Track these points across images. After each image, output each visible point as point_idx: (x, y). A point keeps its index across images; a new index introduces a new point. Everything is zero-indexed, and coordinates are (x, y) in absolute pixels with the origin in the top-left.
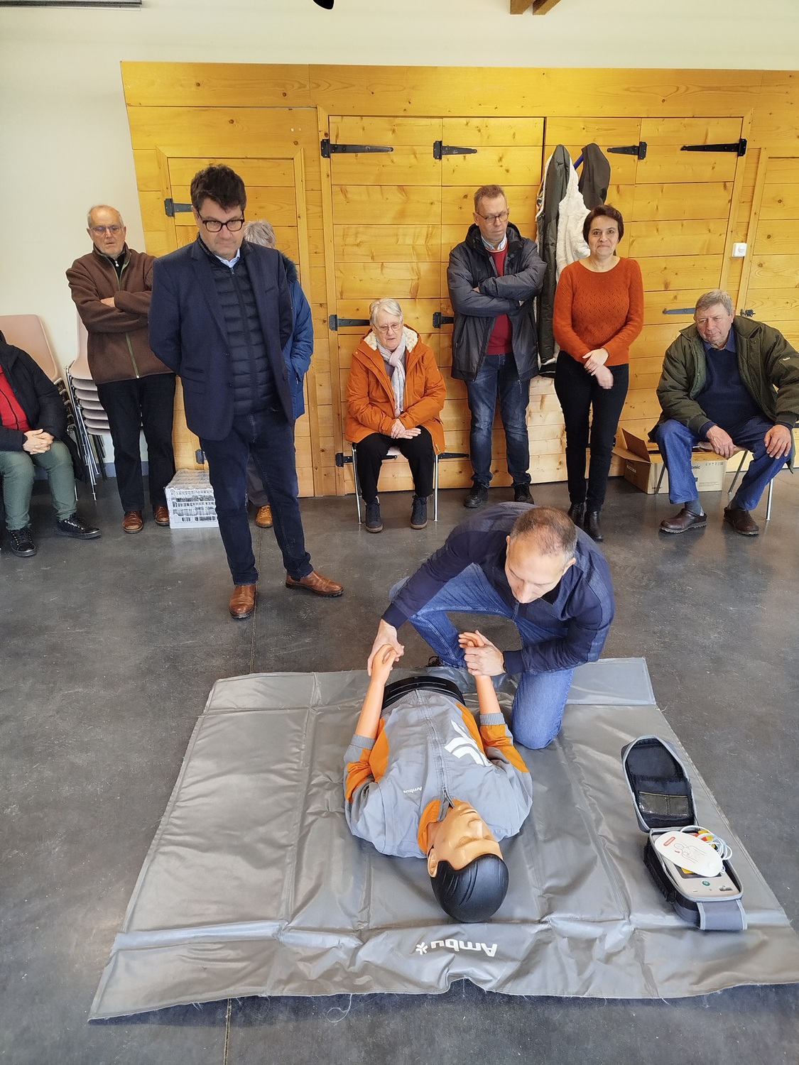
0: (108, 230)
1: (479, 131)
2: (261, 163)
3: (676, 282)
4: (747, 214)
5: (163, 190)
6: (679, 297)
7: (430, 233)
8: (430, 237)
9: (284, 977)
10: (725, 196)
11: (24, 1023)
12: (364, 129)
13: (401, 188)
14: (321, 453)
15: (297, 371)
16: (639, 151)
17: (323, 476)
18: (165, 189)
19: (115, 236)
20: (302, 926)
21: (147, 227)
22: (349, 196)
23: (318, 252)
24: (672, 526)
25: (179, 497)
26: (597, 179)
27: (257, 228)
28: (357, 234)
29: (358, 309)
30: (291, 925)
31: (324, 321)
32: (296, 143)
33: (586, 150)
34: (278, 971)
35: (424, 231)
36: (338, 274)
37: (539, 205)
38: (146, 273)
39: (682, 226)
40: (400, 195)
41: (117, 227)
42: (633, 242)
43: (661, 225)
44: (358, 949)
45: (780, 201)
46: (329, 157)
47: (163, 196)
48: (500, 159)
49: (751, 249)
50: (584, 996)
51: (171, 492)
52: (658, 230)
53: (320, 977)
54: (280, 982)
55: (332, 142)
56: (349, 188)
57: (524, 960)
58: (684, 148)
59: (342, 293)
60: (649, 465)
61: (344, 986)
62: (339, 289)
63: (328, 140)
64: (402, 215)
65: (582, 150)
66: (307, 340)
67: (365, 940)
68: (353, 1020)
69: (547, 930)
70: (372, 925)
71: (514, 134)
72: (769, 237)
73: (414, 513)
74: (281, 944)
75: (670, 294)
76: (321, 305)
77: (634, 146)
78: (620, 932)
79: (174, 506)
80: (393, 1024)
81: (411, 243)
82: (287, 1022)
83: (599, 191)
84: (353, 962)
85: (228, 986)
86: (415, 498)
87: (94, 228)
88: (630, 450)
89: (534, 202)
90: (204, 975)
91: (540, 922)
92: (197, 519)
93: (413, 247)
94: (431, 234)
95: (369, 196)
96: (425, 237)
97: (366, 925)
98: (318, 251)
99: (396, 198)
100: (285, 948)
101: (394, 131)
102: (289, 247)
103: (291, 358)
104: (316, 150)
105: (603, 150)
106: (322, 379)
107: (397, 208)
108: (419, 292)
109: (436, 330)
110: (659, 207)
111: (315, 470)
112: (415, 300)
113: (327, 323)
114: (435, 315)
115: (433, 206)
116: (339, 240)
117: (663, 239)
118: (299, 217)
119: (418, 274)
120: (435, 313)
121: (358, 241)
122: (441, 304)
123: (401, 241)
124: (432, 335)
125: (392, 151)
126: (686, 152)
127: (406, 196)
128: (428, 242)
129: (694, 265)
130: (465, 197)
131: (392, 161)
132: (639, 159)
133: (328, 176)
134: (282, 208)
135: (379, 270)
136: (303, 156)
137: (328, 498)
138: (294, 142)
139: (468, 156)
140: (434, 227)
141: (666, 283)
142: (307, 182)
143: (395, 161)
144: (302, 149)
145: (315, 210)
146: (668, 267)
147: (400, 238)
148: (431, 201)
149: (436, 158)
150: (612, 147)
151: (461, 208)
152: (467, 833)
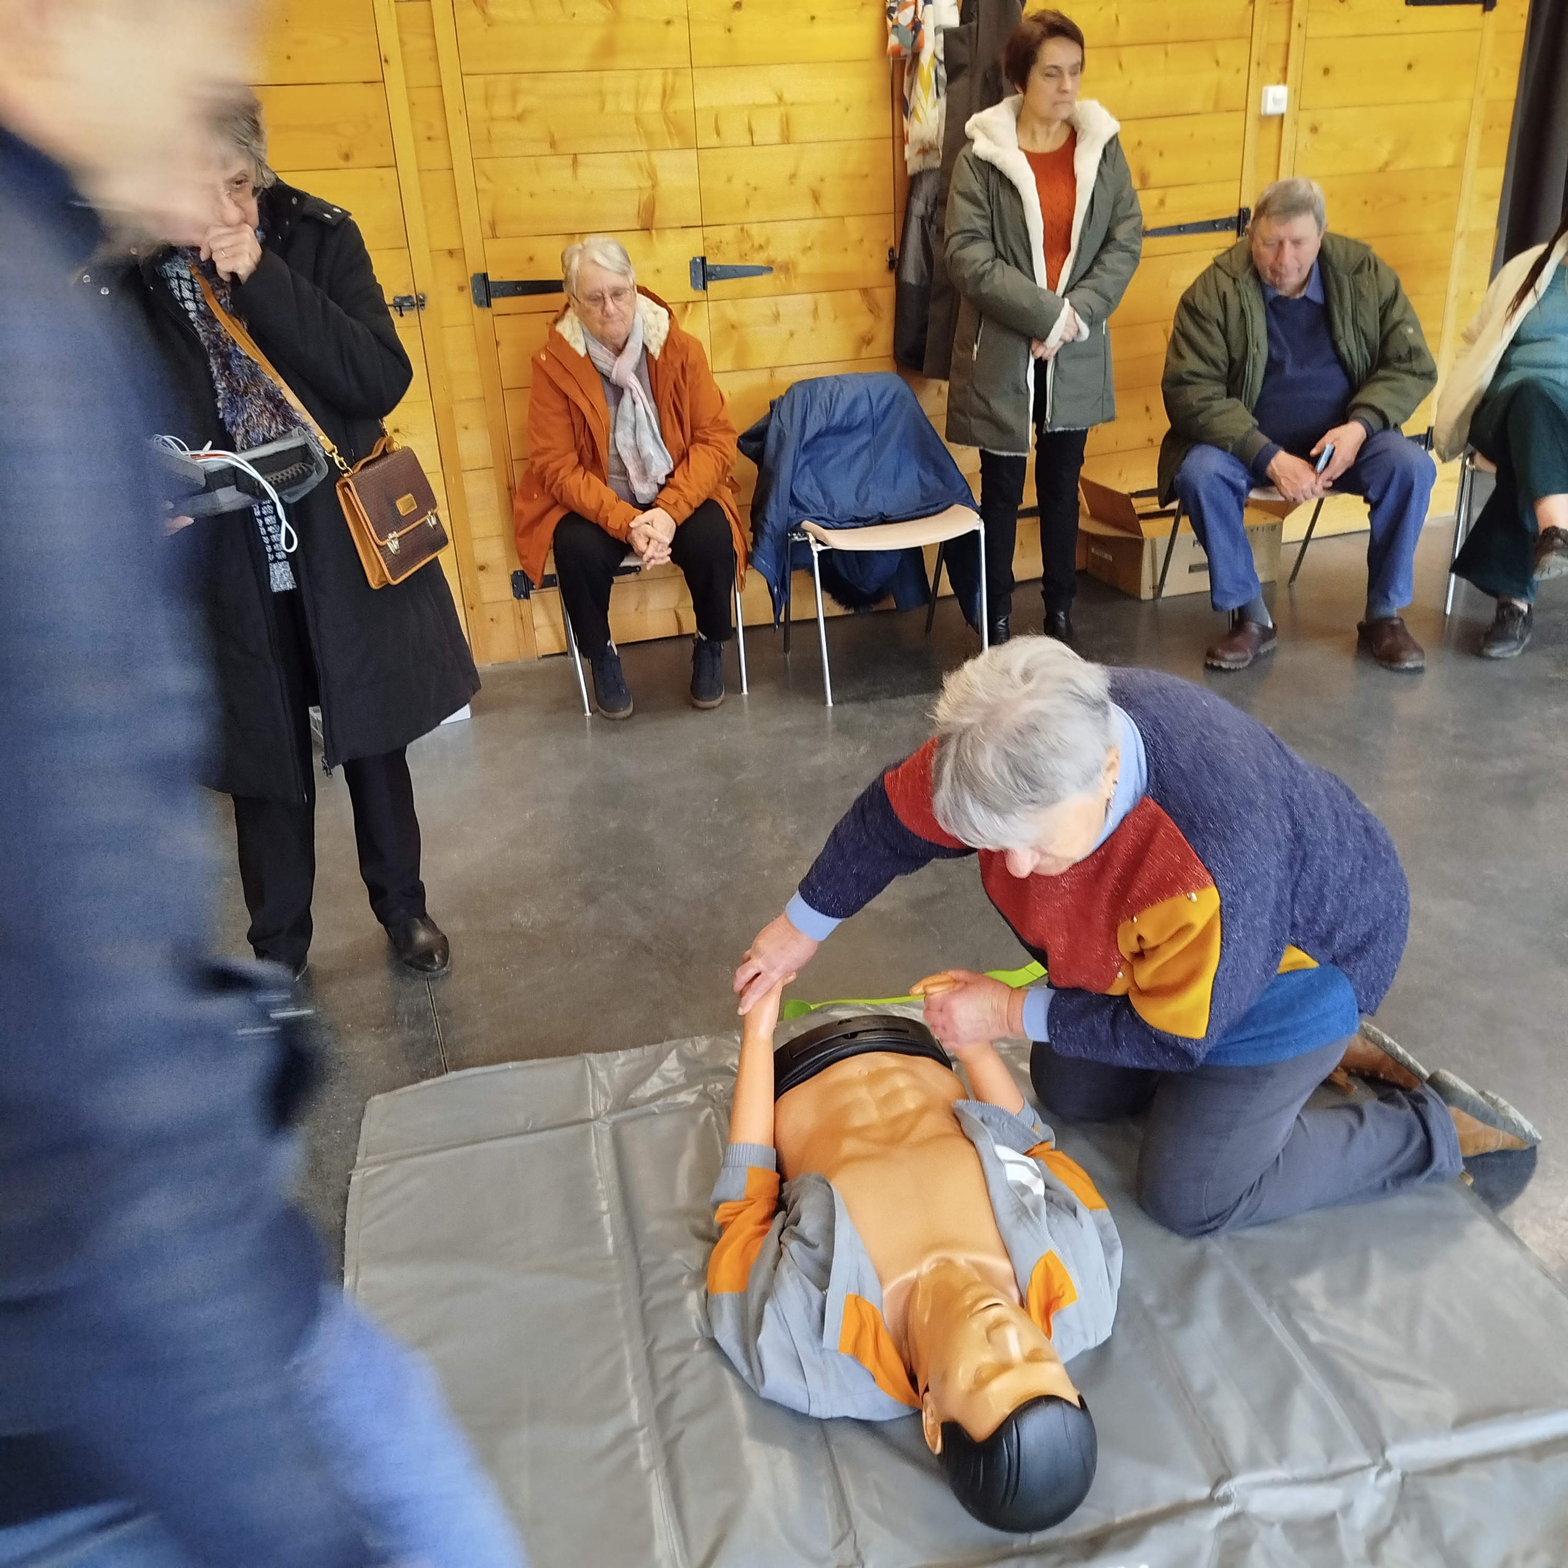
3: (1161, 171)
4: (1283, 26)
6: (1169, 202)
7: (668, 87)
8: (671, 96)
14: (480, 574)
17: (490, 620)
22: (493, 12)
23: (432, 137)
24: (1230, 655)
28: (514, 95)
29: (531, 259)
35: (655, 82)
36: (482, 183)
39: (1166, 54)
40: (600, 7)
43: (1127, 54)
45: (1342, 1)
49: (1297, 98)
52: (1121, 66)
59: (493, 226)
60: (1141, 543)
62: (486, 216)
64: (607, 48)
72: (1327, 71)
73: (697, 676)
75: (1152, 197)
76: (451, 253)
81: (633, 110)
93: (638, 121)
95: (533, 11)
96: (660, 96)
98: (432, 134)
99: (591, 11)
106: (467, 414)
107: (595, 35)
108: (657, 213)
109: (698, 295)
110: (1119, 18)
111: (468, 610)
112: (651, 233)
113: (468, 292)
114: (693, 262)
115: (671, 29)
116: (476, 109)
117: (1131, 83)
118: (386, 61)
119: (652, 175)
120: (694, 259)
121: (520, 107)
122: (704, 239)
123: (610, 106)
124: (690, 306)
127: (614, 8)
128: (667, 107)
129: (1192, 135)
130: (738, 6)
134: (346, 42)
135: (569, 171)
137: (503, 667)
140: (677, 73)
141: (1143, 174)
145: (419, 44)
146: (1144, 141)
147: (609, 99)
148: (667, 17)
151: (729, 30)
152: (987, 1358)
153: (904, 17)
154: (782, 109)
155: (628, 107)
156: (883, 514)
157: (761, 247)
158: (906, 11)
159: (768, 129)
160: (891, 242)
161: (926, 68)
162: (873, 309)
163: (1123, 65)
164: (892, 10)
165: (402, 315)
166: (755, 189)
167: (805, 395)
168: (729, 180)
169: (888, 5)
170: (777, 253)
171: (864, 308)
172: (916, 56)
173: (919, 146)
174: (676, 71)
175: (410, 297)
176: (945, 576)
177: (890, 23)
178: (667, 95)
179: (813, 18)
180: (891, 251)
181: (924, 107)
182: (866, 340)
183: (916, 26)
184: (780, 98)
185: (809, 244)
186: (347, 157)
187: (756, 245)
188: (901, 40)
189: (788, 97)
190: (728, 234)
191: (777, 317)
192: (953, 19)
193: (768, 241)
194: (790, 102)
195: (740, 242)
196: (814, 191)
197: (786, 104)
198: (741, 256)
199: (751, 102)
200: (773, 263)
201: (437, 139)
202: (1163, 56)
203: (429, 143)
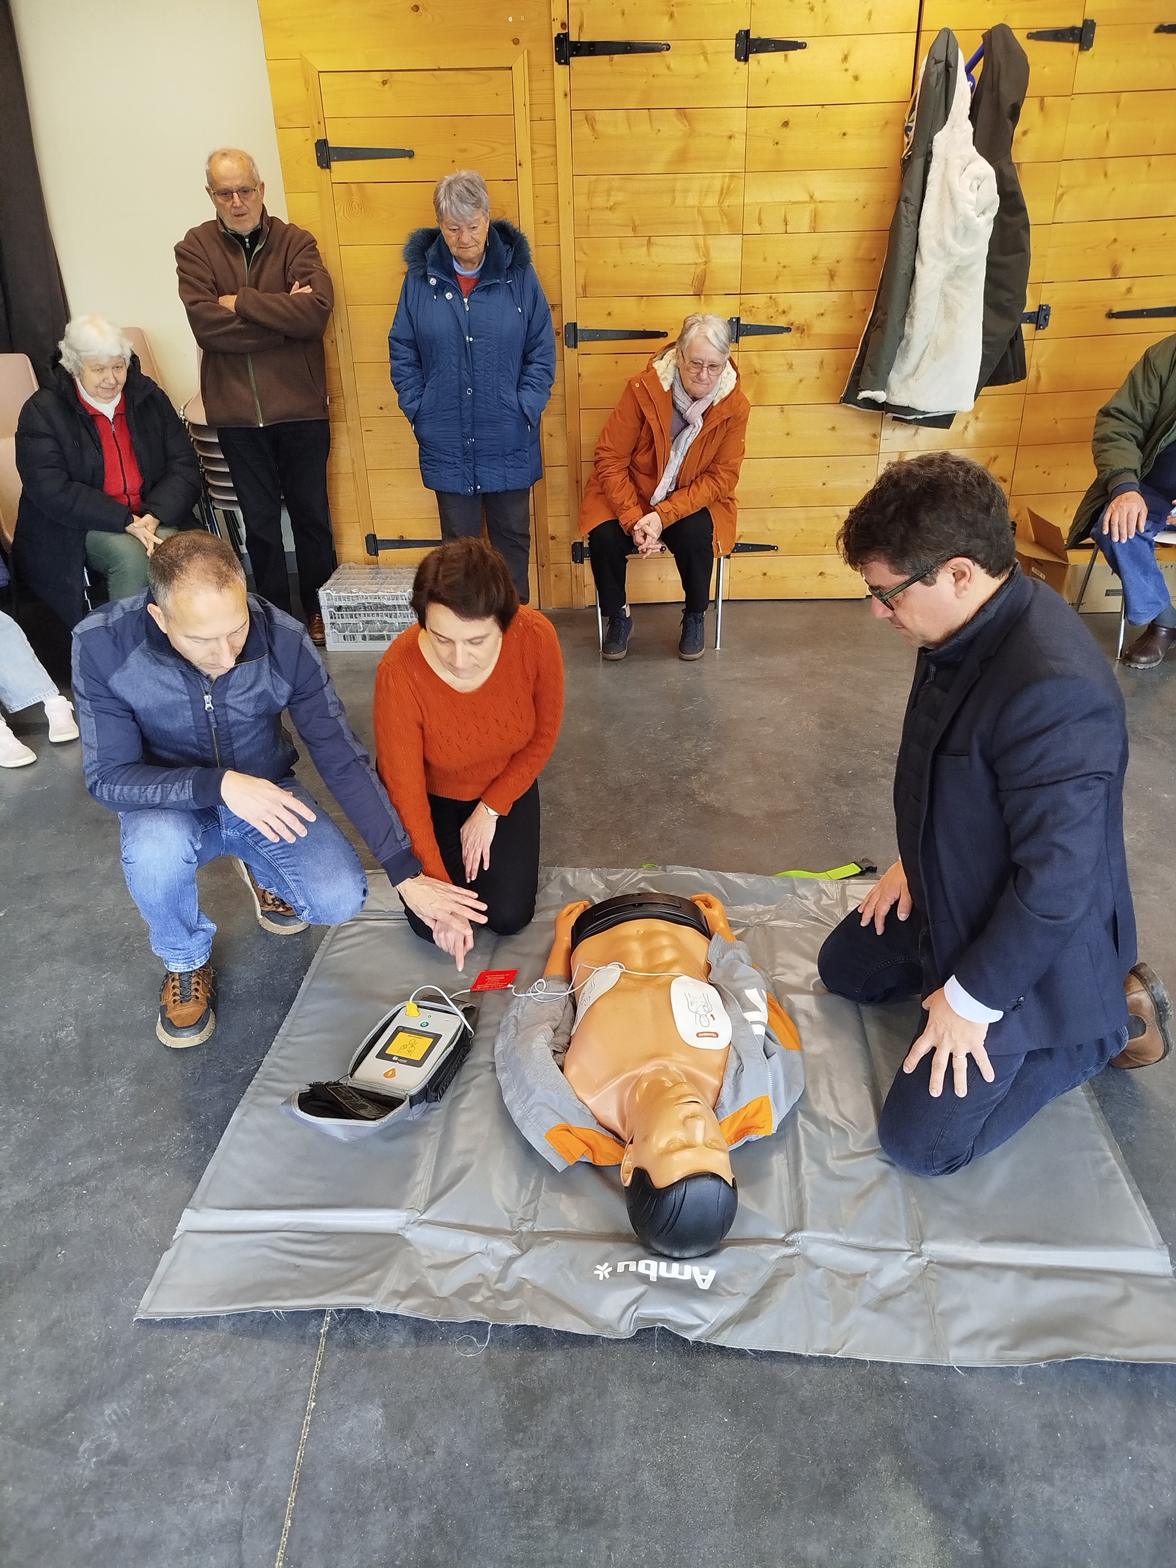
0: (235, 194)
1: (812, 9)
2: (462, 76)
3: (1129, 264)
5: (313, 126)
6: (1135, 290)
7: (725, 187)
8: (727, 193)
9: (402, 1289)
11: (54, 1315)
12: (623, 14)
13: (682, 112)
14: (550, 542)
15: (526, 411)
16: (1082, 35)
17: (552, 577)
18: (316, 124)
19: (247, 203)
20: (438, 1219)
21: (291, 187)
22: (598, 127)
23: (550, 220)
25: (338, 604)
26: (1004, 87)
27: (458, 188)
28: (609, 191)
29: (609, 314)
30: (424, 1217)
32: (516, 42)
33: (989, 37)
34: (394, 1279)
35: (717, 184)
36: (581, 256)
37: (908, 136)
38: (289, 262)
39: (1150, 165)
40: (679, 124)
41: (251, 188)
42: (1062, 195)
43: (1112, 165)
44: (512, 1260)
46: (567, 63)
47: (313, 135)
48: (845, 58)
50: (836, 1356)
51: (327, 596)
52: (1106, 175)
53: (452, 1295)
54: (395, 1293)
55: (573, 38)
56: (599, 116)
57: (754, 1297)
58: (1162, 29)
60: (1065, 567)
61: (483, 1311)
62: (581, 281)
63: (566, 35)
64: (682, 157)
65: (982, 36)
66: (543, 361)
67: (525, 1248)
68: (495, 1353)
69: (792, 1256)
70: (539, 1227)
71: (870, 14)
73: (684, 637)
74: (407, 1243)
75: (1122, 284)
77: (1073, 29)
78: (904, 1267)
79: (332, 618)
80: (552, 1361)
81: (697, 204)
82: (403, 1346)
83: (1006, 107)
84: (502, 1278)
85: (322, 1293)
86: (687, 612)
87: (219, 191)
88: (1039, 543)
89: (899, 130)
90: (293, 1275)
91: (782, 1242)
92: (364, 638)
93: (699, 211)
94: (728, 188)
95: (630, 126)
96: (719, 193)
97: (530, 1224)
98: (547, 219)
99: (672, 127)
100: (411, 1249)
101: (672, 16)
103: (518, 391)
104: (547, 51)
105: (1020, 36)
106: (553, 426)
107: (674, 146)
108: (707, 284)
110: (1110, 134)
111: (540, 567)
112: (700, 298)
115: (733, 142)
116: (581, 201)
117: (1113, 189)
118: (520, 164)
119: (706, 254)
120: (732, 318)
121: (612, 202)
122: (740, 304)
123: (679, 201)
125: (668, 49)
126: (1164, 35)
127: (690, 125)
128: (722, 202)
129: (1165, 235)
130: (786, 124)
131: (669, 68)
132: (1081, 49)
133: (566, 95)
134: (494, 150)
135: (644, 249)
136: (526, 63)
137: (560, 611)
138: (513, 40)
139: (791, 53)
140: (733, 176)
141: (1116, 266)
142: (534, 106)
143: (672, 66)
144: (526, 52)
145: (544, 152)
146: (1119, 239)
147: (678, 195)
148: (730, 133)
149: (739, 60)
150: (1034, 31)
151: (777, 143)
152: (680, 1135)
154: (812, 205)
155: (694, 202)
157: (784, 312)
159: (800, 220)
163: (1109, 174)
166: (784, 267)
168: (765, 260)
170: (795, 317)
174: (733, 175)
178: (724, 193)
179: (844, 134)
184: (811, 197)
185: (822, 312)
187: (780, 310)
189: (818, 196)
190: (759, 301)
191: (790, 366)
193: (790, 307)
194: (819, 200)
195: (768, 307)
196: (830, 271)
197: (815, 202)
198: (768, 318)
199: (788, 200)
200: (792, 324)
201: (551, 223)
202: (1146, 166)
203: (545, 225)
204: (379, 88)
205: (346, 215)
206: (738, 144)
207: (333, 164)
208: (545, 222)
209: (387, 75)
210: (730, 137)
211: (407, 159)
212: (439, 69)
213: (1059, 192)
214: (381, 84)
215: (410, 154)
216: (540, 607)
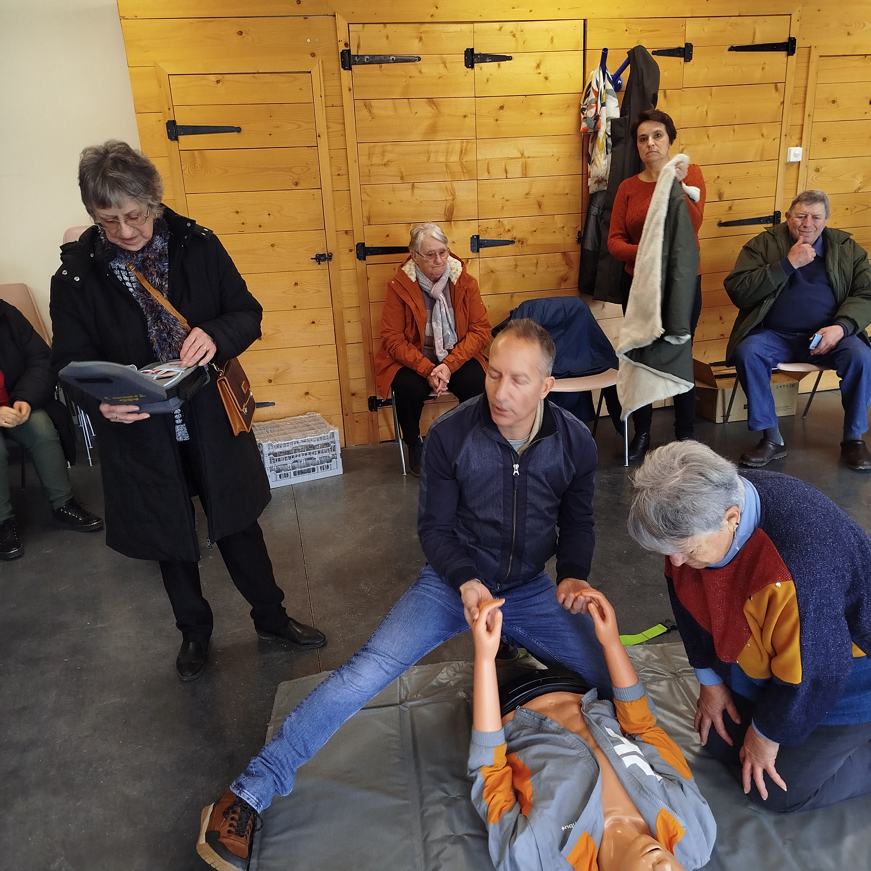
1: (514, 36)
2: (274, 77)
3: (730, 192)
4: (800, 116)
5: (164, 112)
6: (734, 208)
7: (464, 148)
8: (465, 153)
10: (777, 97)
12: (387, 38)
13: (431, 101)
14: (353, 397)
16: (685, 53)
17: (355, 423)
18: (167, 110)
22: (374, 111)
23: (342, 173)
24: (754, 459)
26: (647, 84)
28: (384, 153)
29: (388, 236)
31: (351, 251)
32: (313, 55)
33: (632, 53)
35: (457, 146)
36: (365, 197)
39: (734, 131)
40: (430, 109)
43: (711, 131)
45: (834, 102)
46: (350, 69)
47: (165, 118)
48: (538, 66)
49: (807, 152)
52: (708, 137)
55: (353, 52)
56: (374, 103)
58: (732, 49)
59: (369, 220)
60: (716, 391)
62: (366, 214)
63: (349, 51)
64: (433, 129)
65: (628, 53)
71: (552, 39)
72: (824, 140)
75: (726, 205)
76: (346, 232)
77: (680, 48)
81: (444, 161)
83: (650, 96)
93: (446, 165)
94: (466, 150)
95: (396, 111)
96: (459, 153)
98: (340, 172)
99: (425, 111)
101: (421, 39)
102: (309, 169)
104: (335, 63)
105: (651, 53)
106: (350, 315)
107: (427, 123)
108: (454, 213)
109: (475, 255)
110: (708, 112)
111: (345, 416)
112: (451, 223)
113: (354, 252)
114: (472, 238)
115: (467, 119)
116: (363, 160)
117: (714, 146)
118: (319, 136)
119: (453, 194)
120: (473, 236)
121: (386, 160)
122: (479, 226)
123: (433, 159)
124: (470, 260)
125: (419, 60)
126: (734, 52)
127: (437, 109)
128: (462, 159)
129: (748, 173)
130: (502, 108)
131: (420, 72)
132: (685, 61)
133: (350, 90)
134: (300, 126)
135: (410, 191)
136: (321, 70)
137: (361, 447)
138: (311, 54)
139: (502, 63)
140: (468, 142)
141: (720, 194)
142: (327, 97)
143: (423, 71)
144: (320, 62)
145: (336, 127)
146: (721, 176)
147: (432, 155)
148: (464, 114)
149: (468, 67)
150: (656, 50)
151: (497, 120)
153: (590, 113)
154: (524, 160)
155: (442, 159)
156: (569, 372)
157: (509, 230)
158: (592, 110)
159: (515, 170)
160: (579, 229)
161: (601, 139)
162: (568, 263)
163: (710, 136)
164: (584, 109)
165: (319, 264)
166: (507, 201)
167: (529, 308)
168: (493, 196)
169: (582, 107)
170: (517, 234)
171: (563, 262)
172: (596, 133)
173: (596, 179)
175: (325, 254)
176: (604, 405)
177: (582, 116)
178: (462, 153)
179: (541, 114)
180: (579, 232)
181: (600, 159)
182: (564, 279)
183: (597, 118)
184: (522, 155)
185: (535, 229)
186: (296, 184)
187: (506, 229)
188: (588, 125)
189: (526, 154)
190: (492, 223)
191: (516, 266)
192: (616, 114)
193: (513, 228)
194: (527, 156)
195: (497, 228)
196: (538, 202)
197: (525, 158)
198: (498, 235)
199: (507, 157)
200: (515, 238)
201: (342, 175)
202: (732, 132)
203: (339, 177)
204: (214, 85)
205: (190, 172)
206: (470, 121)
207: (180, 137)
208: (339, 175)
209: (220, 77)
210: (465, 116)
211: (236, 133)
212: (258, 73)
213: (681, 147)
214: (216, 83)
215: (238, 130)
216: (345, 446)
